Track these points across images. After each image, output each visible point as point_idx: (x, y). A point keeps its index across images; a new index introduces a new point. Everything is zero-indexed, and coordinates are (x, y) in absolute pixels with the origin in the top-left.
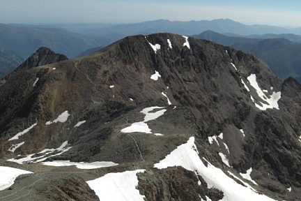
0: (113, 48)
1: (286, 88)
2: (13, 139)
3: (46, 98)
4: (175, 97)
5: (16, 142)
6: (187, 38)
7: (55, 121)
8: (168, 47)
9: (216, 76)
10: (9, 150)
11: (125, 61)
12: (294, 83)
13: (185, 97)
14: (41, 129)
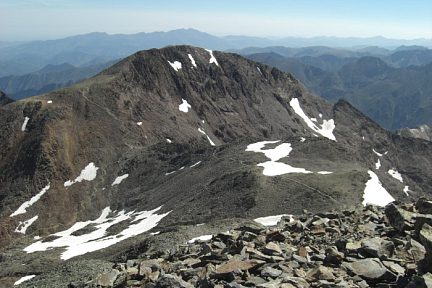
0: (126, 69)
1: (338, 113)
2: (16, 213)
3: (55, 147)
4: (216, 134)
5: (23, 217)
6: (211, 52)
7: (79, 179)
8: (192, 65)
9: (258, 103)
10: (17, 231)
11: (145, 86)
12: (347, 107)
13: (228, 133)
14: (59, 194)
